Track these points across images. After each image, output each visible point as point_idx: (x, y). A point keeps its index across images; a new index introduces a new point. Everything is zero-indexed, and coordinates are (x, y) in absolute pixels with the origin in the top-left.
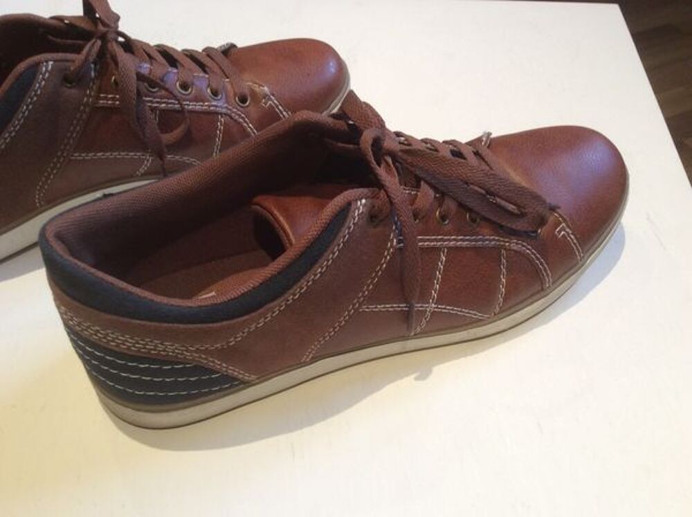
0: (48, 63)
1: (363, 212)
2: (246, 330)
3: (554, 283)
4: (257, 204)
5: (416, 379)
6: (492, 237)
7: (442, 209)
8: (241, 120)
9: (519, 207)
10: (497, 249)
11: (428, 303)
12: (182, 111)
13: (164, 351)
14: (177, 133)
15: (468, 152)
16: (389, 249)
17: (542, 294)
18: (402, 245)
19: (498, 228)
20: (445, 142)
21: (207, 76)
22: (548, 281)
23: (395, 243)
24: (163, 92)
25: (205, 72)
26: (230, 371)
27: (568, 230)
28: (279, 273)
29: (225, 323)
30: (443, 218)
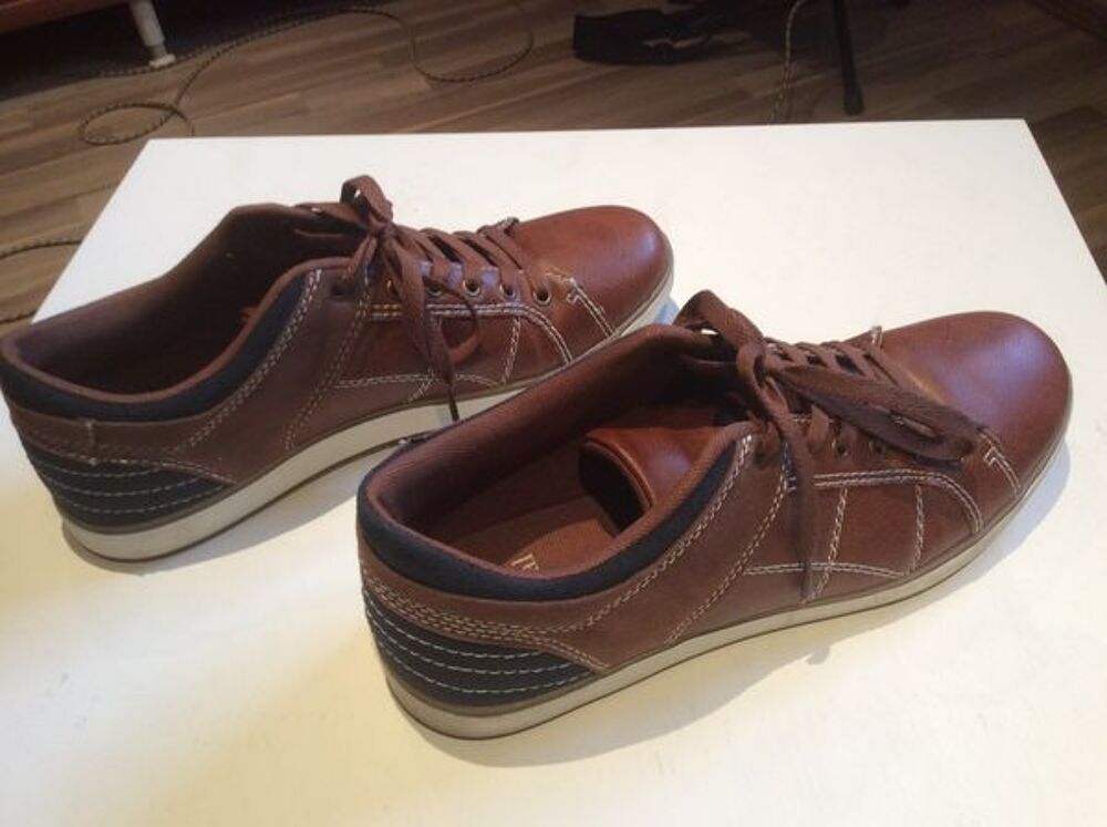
0: (316, 273)
1: (749, 453)
2: (609, 606)
3: (984, 526)
4: (594, 440)
5: (810, 661)
6: (903, 471)
7: (840, 439)
8: (541, 322)
9: (933, 429)
10: (911, 485)
11: (827, 560)
12: (473, 318)
13: (509, 635)
14: (467, 347)
15: (856, 355)
16: (779, 495)
17: (972, 540)
18: (794, 488)
19: (910, 458)
20: (825, 345)
21: (496, 269)
22: (978, 523)
23: (785, 487)
24: (447, 296)
25: (492, 263)
26: (582, 660)
27: (999, 455)
28: (651, 533)
29: (585, 598)
30: (841, 450)
